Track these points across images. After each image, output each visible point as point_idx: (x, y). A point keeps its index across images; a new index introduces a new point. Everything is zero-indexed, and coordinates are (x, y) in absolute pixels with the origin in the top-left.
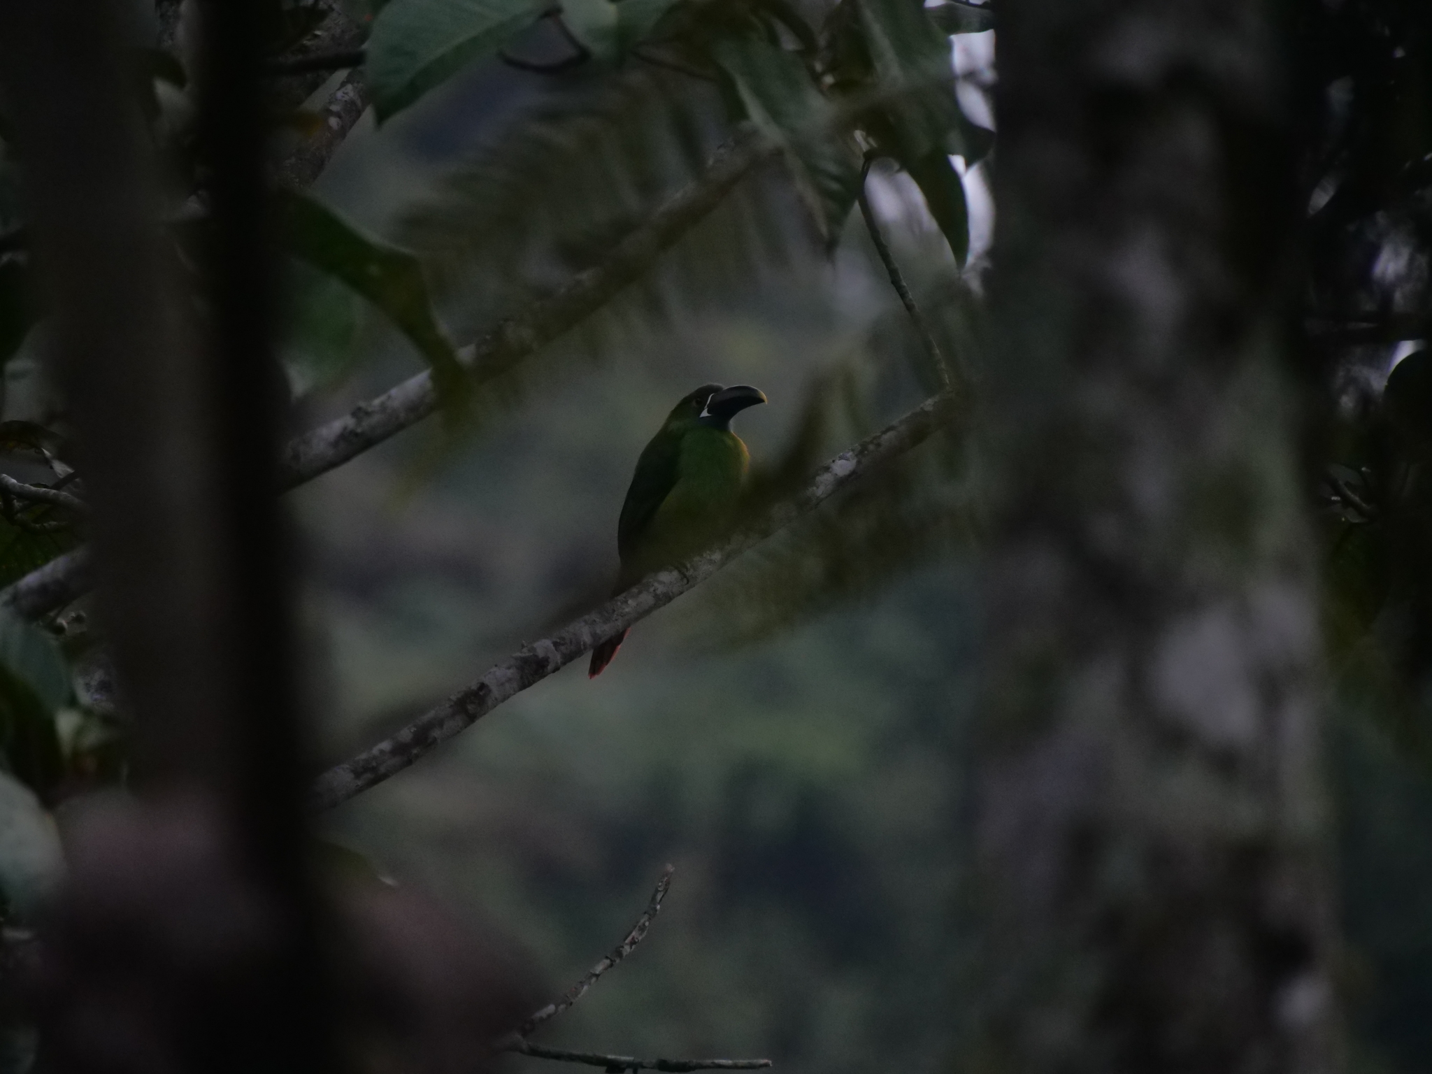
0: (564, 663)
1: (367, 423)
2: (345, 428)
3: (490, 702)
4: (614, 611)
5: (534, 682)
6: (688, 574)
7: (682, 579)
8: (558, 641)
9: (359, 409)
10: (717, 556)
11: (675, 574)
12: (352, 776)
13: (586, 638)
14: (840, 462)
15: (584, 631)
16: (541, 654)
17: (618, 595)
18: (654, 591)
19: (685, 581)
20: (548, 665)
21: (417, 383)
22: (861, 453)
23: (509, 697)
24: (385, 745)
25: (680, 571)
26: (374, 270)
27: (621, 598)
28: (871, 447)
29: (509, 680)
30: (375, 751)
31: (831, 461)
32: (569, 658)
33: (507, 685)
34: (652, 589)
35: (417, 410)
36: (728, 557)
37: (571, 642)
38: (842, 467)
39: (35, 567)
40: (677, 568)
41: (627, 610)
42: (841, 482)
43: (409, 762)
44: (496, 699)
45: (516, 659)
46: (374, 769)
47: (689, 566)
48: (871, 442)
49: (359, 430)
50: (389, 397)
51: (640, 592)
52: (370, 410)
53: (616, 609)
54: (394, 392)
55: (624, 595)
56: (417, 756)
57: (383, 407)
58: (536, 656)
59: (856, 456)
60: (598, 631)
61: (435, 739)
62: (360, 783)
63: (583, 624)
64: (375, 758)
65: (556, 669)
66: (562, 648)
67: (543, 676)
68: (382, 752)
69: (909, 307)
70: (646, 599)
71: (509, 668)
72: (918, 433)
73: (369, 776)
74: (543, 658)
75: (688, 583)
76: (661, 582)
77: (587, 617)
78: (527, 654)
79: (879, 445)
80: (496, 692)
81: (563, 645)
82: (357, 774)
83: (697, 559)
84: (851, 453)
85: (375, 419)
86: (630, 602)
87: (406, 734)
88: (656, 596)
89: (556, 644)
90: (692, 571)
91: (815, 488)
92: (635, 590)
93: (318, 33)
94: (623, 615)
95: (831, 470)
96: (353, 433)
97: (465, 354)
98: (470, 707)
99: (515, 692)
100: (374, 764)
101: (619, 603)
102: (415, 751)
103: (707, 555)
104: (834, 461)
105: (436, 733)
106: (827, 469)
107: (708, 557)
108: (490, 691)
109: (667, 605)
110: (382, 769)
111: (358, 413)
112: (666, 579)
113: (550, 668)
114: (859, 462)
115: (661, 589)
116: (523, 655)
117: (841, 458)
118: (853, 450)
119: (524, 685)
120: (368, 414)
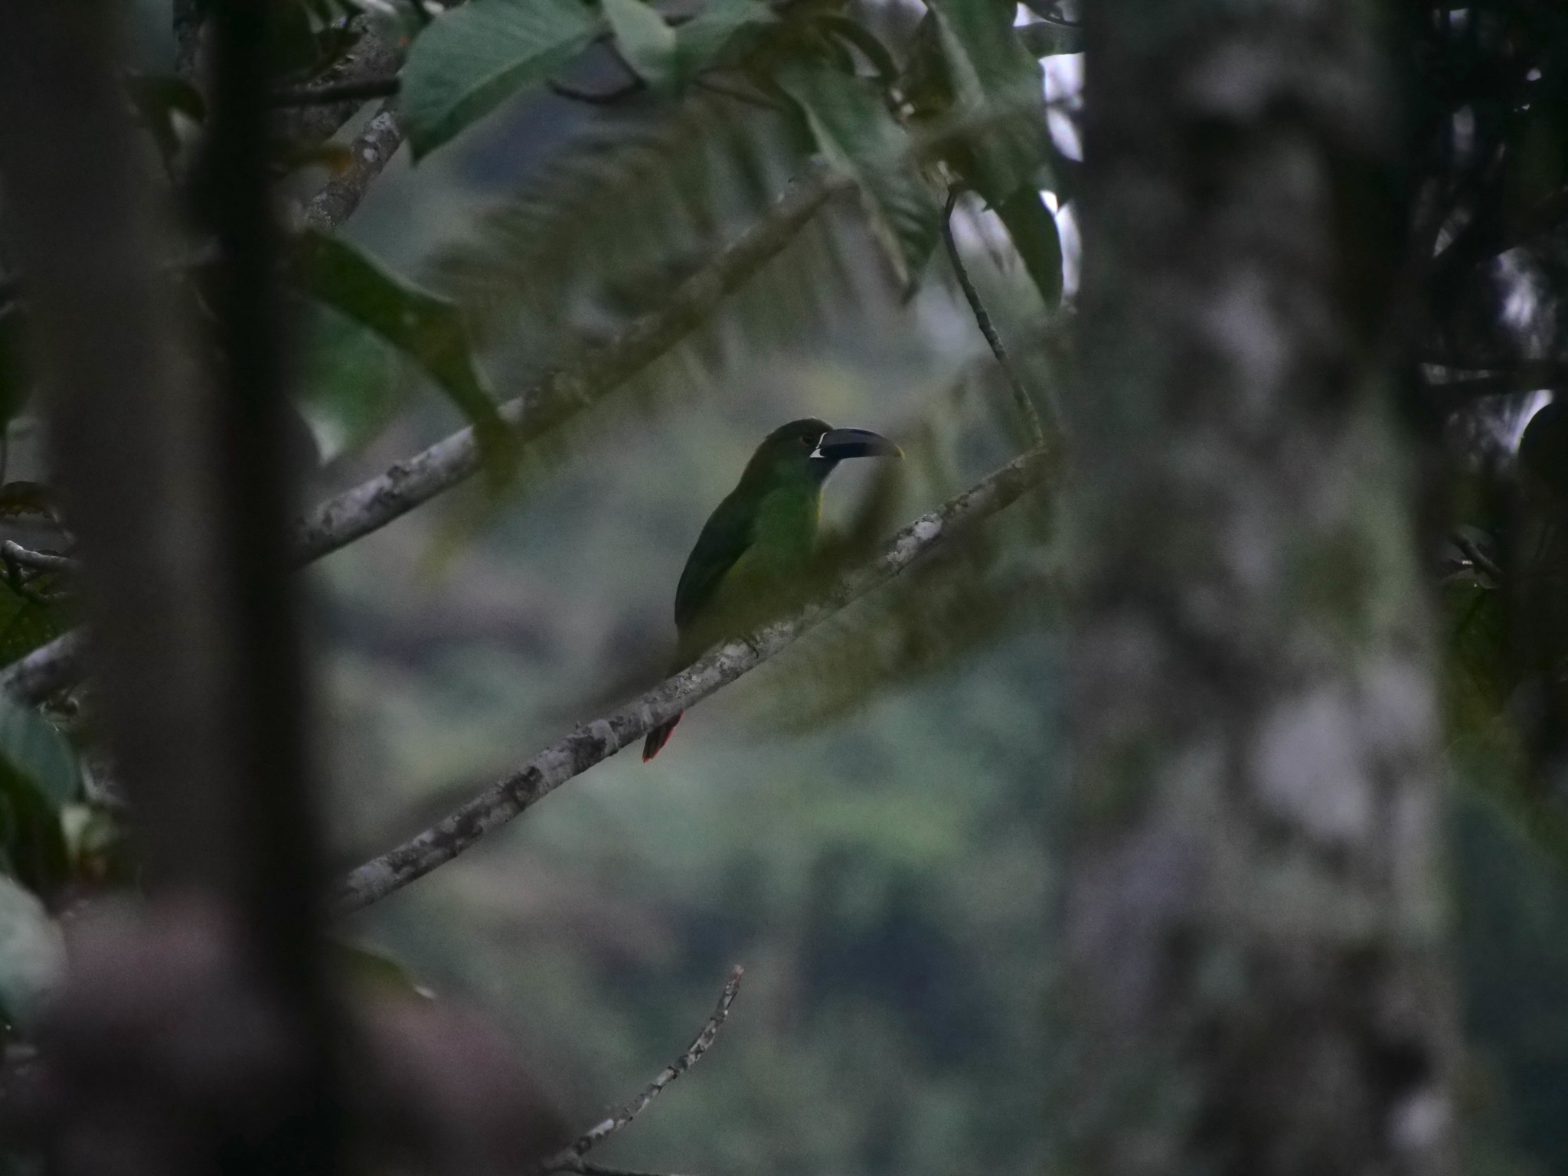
0: (622, 746)
1: (403, 485)
2: (381, 489)
3: (541, 789)
4: (677, 688)
5: (589, 765)
6: (758, 647)
7: (751, 653)
8: (616, 720)
9: (396, 468)
10: (789, 627)
11: (744, 647)
12: (390, 869)
13: (646, 717)
14: (922, 524)
15: (644, 712)
16: (596, 735)
17: (681, 669)
18: (721, 666)
19: (755, 655)
20: (604, 747)
21: (459, 439)
22: (947, 514)
23: (561, 783)
24: (427, 836)
25: (749, 645)
26: (409, 319)
27: (684, 673)
28: (958, 507)
29: (561, 764)
30: (416, 842)
31: (914, 522)
32: (626, 741)
33: (560, 770)
34: (718, 665)
35: (459, 470)
36: (799, 630)
37: (630, 721)
38: (926, 529)
39: (43, 642)
40: (745, 641)
41: (691, 687)
42: (924, 546)
43: (453, 855)
44: (548, 785)
45: (569, 741)
46: (414, 863)
47: (758, 638)
48: (958, 502)
49: (396, 491)
50: (429, 456)
51: (705, 668)
52: (408, 469)
53: (678, 686)
54: (434, 449)
55: (688, 670)
56: (461, 848)
57: (422, 466)
58: (592, 738)
59: (942, 517)
60: (660, 710)
61: (481, 830)
62: (398, 877)
63: (642, 702)
64: (414, 850)
65: (613, 752)
66: (620, 729)
67: (599, 760)
68: (423, 843)
69: (999, 354)
70: (712, 674)
71: (562, 751)
72: (1007, 492)
73: (407, 870)
74: (599, 740)
75: (757, 656)
76: (727, 657)
77: (646, 694)
78: (582, 736)
79: (966, 505)
80: (547, 778)
81: (621, 725)
82: (396, 868)
83: (767, 631)
84: (935, 515)
85: (414, 479)
86: (694, 678)
87: (449, 823)
88: (723, 672)
89: (613, 725)
90: (762, 643)
91: (896, 553)
92: (699, 665)
93: (351, 57)
94: (685, 692)
95: (913, 533)
96: (390, 495)
97: (510, 409)
98: (519, 794)
99: (569, 778)
100: (415, 856)
101: (682, 680)
102: (459, 842)
103: (778, 626)
104: (917, 523)
105: (483, 822)
106: (909, 532)
107: (780, 629)
108: (541, 776)
109: (736, 681)
110: (424, 862)
111: (395, 473)
112: (732, 653)
113: (607, 750)
114: (944, 524)
115: (727, 663)
116: (576, 737)
117: (924, 520)
118: (938, 512)
119: (579, 769)
120: (406, 474)
